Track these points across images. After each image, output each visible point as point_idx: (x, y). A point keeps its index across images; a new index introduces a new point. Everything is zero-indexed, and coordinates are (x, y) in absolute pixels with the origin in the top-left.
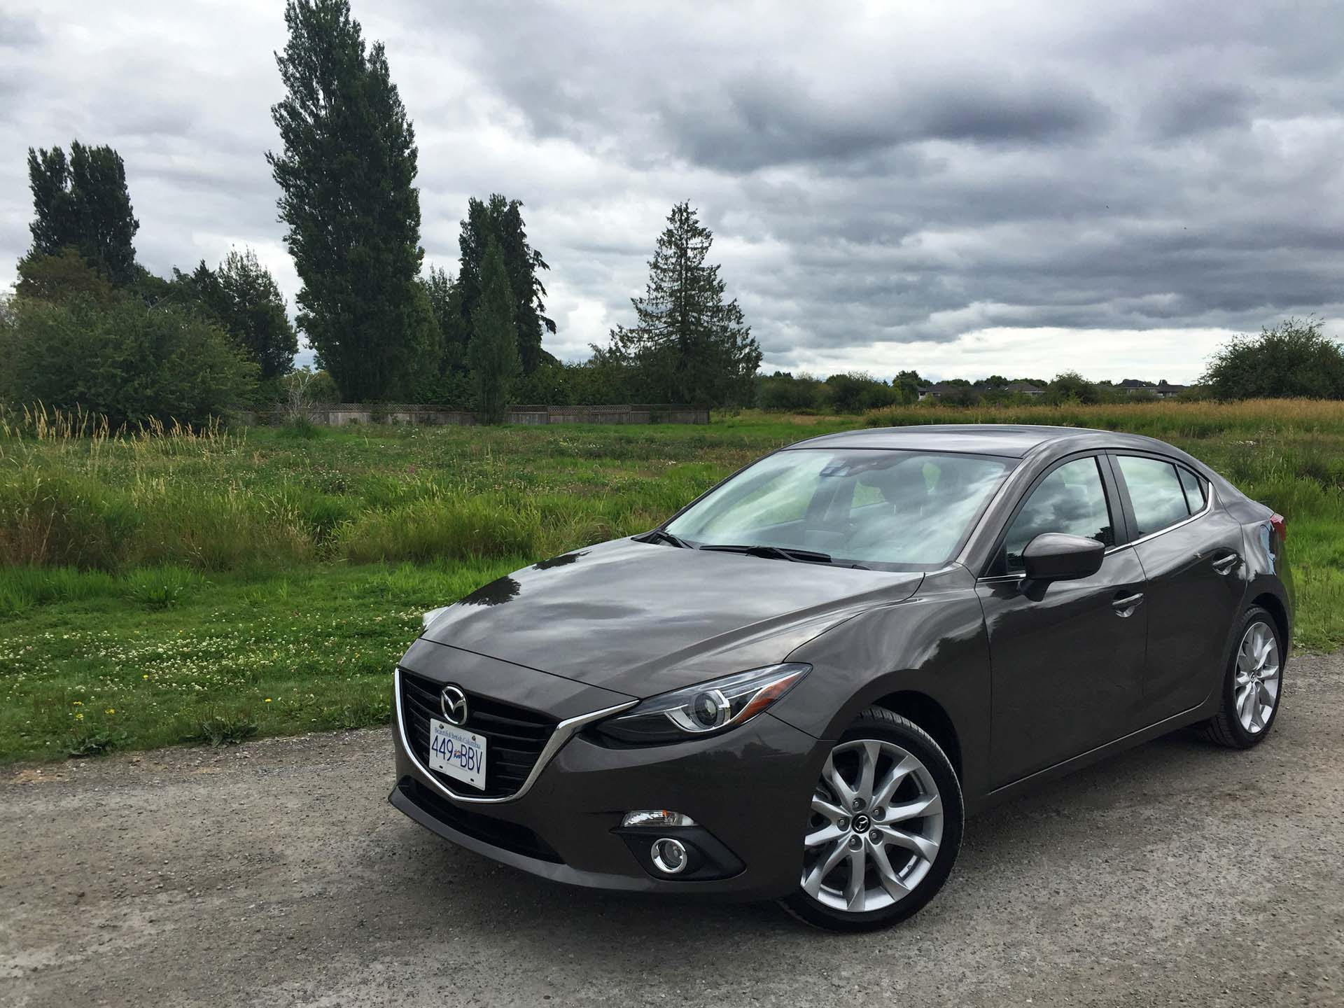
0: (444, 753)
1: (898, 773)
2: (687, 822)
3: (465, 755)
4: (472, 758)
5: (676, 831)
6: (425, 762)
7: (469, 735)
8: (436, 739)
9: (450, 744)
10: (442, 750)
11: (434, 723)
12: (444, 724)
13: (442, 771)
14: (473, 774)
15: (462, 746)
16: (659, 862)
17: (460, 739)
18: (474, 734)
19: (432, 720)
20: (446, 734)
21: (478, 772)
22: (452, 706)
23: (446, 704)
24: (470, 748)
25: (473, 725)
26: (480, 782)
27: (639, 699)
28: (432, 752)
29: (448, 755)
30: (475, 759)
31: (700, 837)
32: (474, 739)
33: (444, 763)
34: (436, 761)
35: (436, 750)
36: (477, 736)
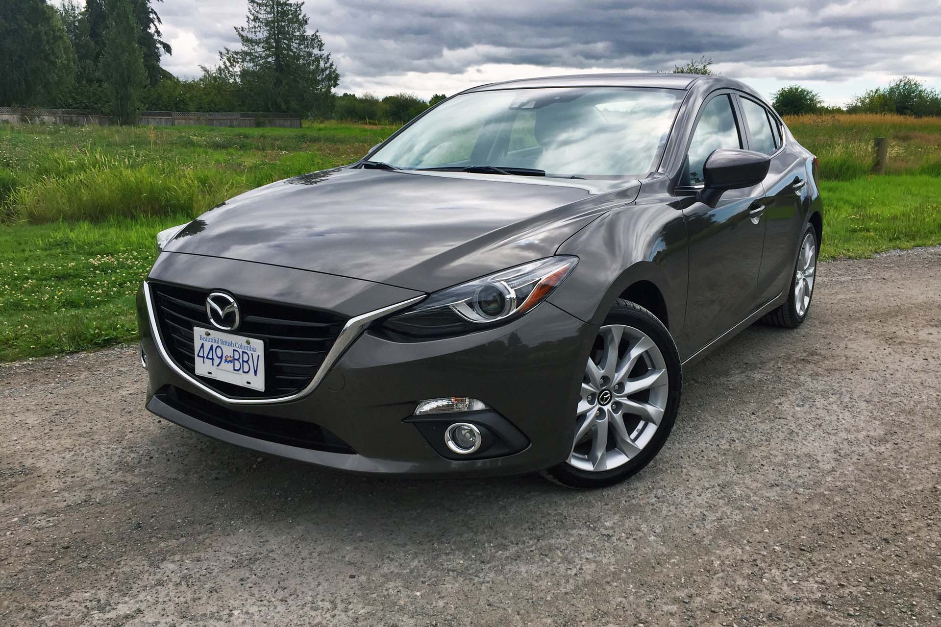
0: (212, 359)
1: (635, 352)
2: (479, 406)
3: (238, 360)
4: (247, 362)
5: (469, 416)
6: (191, 371)
7: (242, 340)
8: (202, 346)
9: (219, 350)
10: (210, 356)
11: (199, 332)
12: (210, 331)
13: (212, 376)
14: (250, 377)
15: (234, 350)
16: (451, 445)
17: (231, 344)
18: (247, 338)
19: (195, 328)
20: (214, 340)
21: (256, 375)
22: (221, 313)
23: (213, 311)
24: (243, 352)
25: (246, 329)
26: (258, 383)
27: (426, 293)
28: (198, 361)
29: (217, 361)
30: (250, 362)
31: (491, 419)
32: (248, 342)
33: (213, 369)
34: (202, 367)
35: (203, 357)
36: (251, 340)
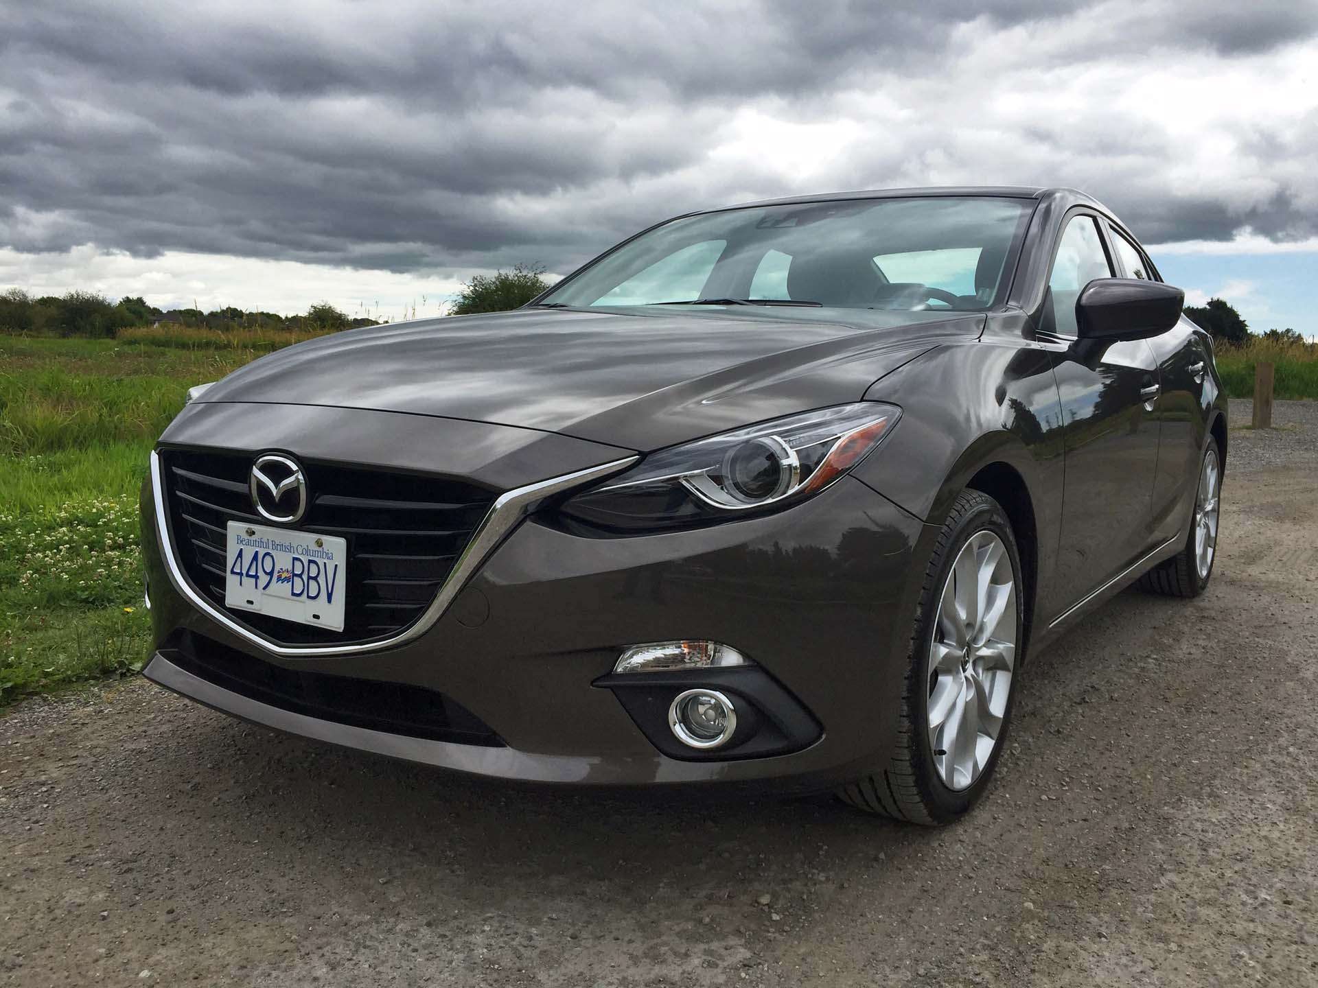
0: (256, 577)
2: (731, 658)
3: (300, 576)
4: (315, 578)
5: (713, 677)
7: (308, 538)
8: (240, 555)
9: (268, 560)
10: (252, 573)
11: (235, 528)
12: (255, 527)
13: (249, 608)
14: (320, 606)
15: (294, 559)
16: (680, 731)
17: (289, 549)
18: (315, 536)
19: (230, 523)
20: (261, 543)
22: (274, 491)
23: (262, 488)
24: (310, 561)
25: (315, 520)
26: (333, 616)
27: (640, 453)
28: (232, 581)
29: (263, 579)
30: (321, 579)
31: (754, 684)
32: (320, 544)
33: (255, 595)
34: (237, 593)
35: (241, 574)
36: (326, 539)
